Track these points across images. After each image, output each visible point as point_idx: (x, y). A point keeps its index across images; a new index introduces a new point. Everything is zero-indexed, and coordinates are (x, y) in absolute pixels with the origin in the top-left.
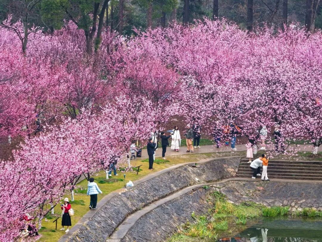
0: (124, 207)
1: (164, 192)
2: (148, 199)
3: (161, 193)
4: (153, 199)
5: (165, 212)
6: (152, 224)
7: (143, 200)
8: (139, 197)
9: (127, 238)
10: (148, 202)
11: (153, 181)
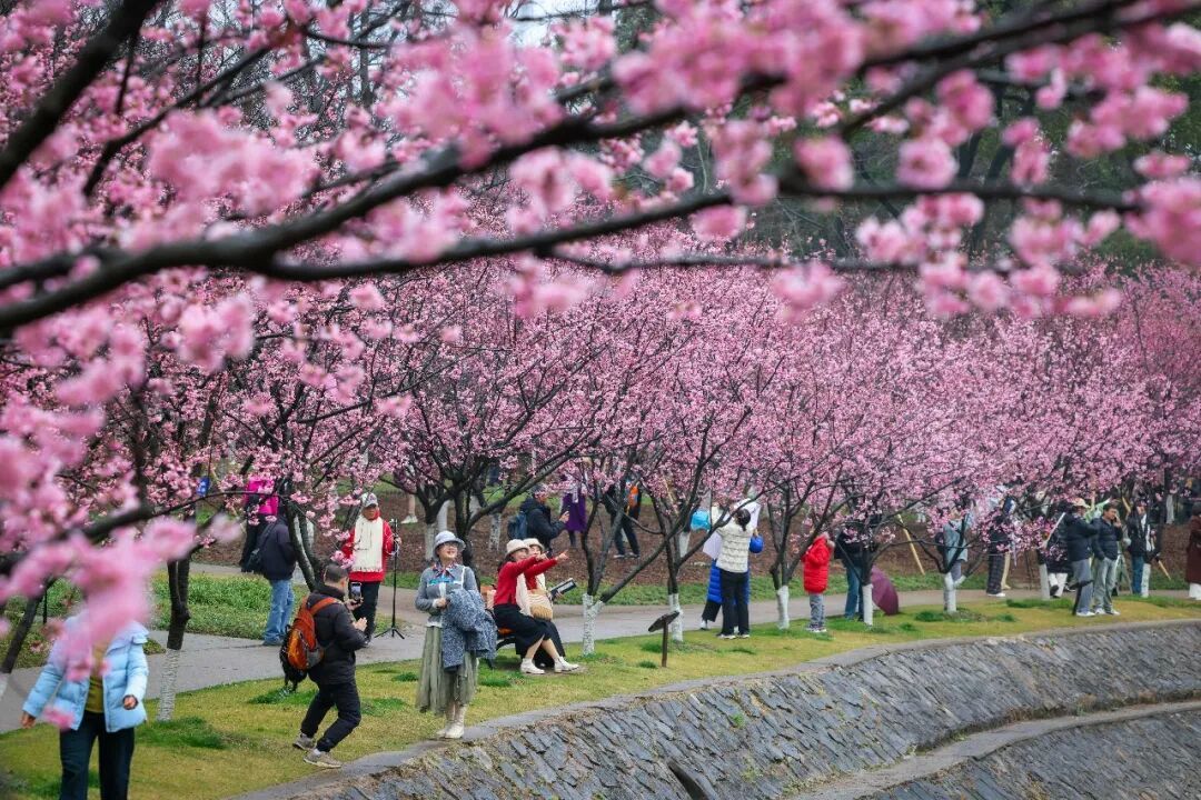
0: (1007, 686)
1: (1180, 682)
2: (1111, 690)
3: (1167, 683)
4: (1132, 695)
5: (1182, 741)
6: (1122, 762)
7: (1089, 685)
8: (1073, 671)
9: (999, 761)
10: (1110, 696)
11: (1136, 637)
